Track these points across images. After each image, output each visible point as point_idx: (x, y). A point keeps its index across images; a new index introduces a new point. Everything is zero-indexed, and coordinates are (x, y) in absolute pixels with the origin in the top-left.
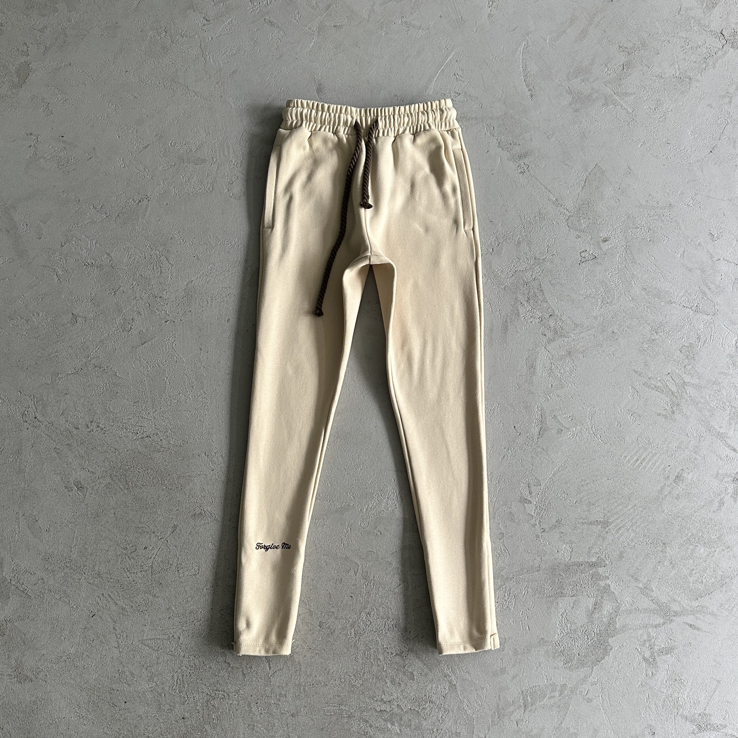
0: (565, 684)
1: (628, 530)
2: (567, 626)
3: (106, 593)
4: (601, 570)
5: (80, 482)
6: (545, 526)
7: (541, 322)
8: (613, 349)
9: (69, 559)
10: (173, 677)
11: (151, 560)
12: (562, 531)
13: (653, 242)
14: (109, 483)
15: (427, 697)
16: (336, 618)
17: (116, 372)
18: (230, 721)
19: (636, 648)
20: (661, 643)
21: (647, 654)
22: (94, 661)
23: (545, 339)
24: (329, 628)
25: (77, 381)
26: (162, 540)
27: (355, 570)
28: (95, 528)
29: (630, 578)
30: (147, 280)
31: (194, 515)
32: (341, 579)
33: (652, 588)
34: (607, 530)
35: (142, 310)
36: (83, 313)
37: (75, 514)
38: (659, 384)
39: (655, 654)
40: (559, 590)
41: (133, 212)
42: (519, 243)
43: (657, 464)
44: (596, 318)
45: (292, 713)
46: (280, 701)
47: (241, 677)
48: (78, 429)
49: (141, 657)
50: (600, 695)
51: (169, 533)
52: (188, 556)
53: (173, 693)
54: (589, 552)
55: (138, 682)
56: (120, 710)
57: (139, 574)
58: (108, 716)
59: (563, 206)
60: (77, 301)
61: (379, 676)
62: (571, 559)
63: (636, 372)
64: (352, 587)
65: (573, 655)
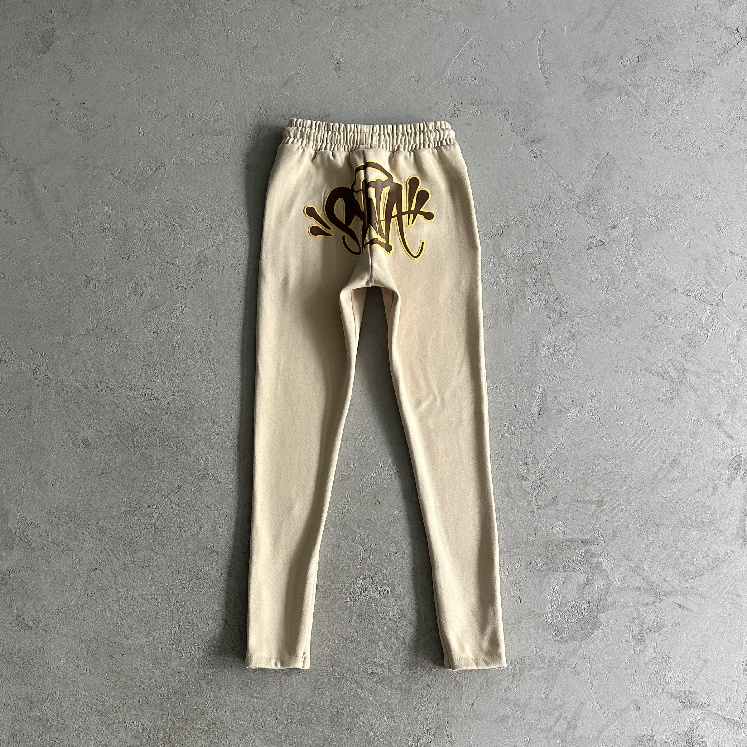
0: (554, 656)
1: (622, 510)
2: (558, 600)
3: (108, 548)
4: (593, 548)
5: (88, 439)
6: (540, 503)
7: (547, 305)
8: (616, 334)
9: (74, 514)
10: (171, 631)
11: (154, 519)
12: (557, 508)
13: (661, 231)
14: (116, 443)
15: (418, 662)
17: (127, 335)
19: (625, 625)
20: (649, 621)
21: (636, 632)
22: (94, 614)
23: (549, 321)
25: (88, 342)
27: (353, 537)
28: (101, 485)
29: (622, 557)
30: (160, 247)
31: (198, 477)
32: (339, 545)
33: (643, 567)
34: (601, 509)
35: (155, 276)
36: (96, 276)
37: (81, 470)
38: (660, 370)
39: (644, 632)
40: (552, 565)
41: (150, 180)
42: (529, 226)
43: (654, 448)
44: (601, 303)
48: (88, 388)
49: (140, 612)
50: (588, 669)
51: (173, 492)
52: (190, 516)
53: (170, 648)
54: (583, 530)
55: (136, 636)
56: (117, 662)
57: (142, 531)
58: (105, 667)
59: (573, 192)
60: (91, 264)
61: (372, 639)
62: (565, 536)
63: (638, 357)
64: (349, 553)
65: (563, 628)
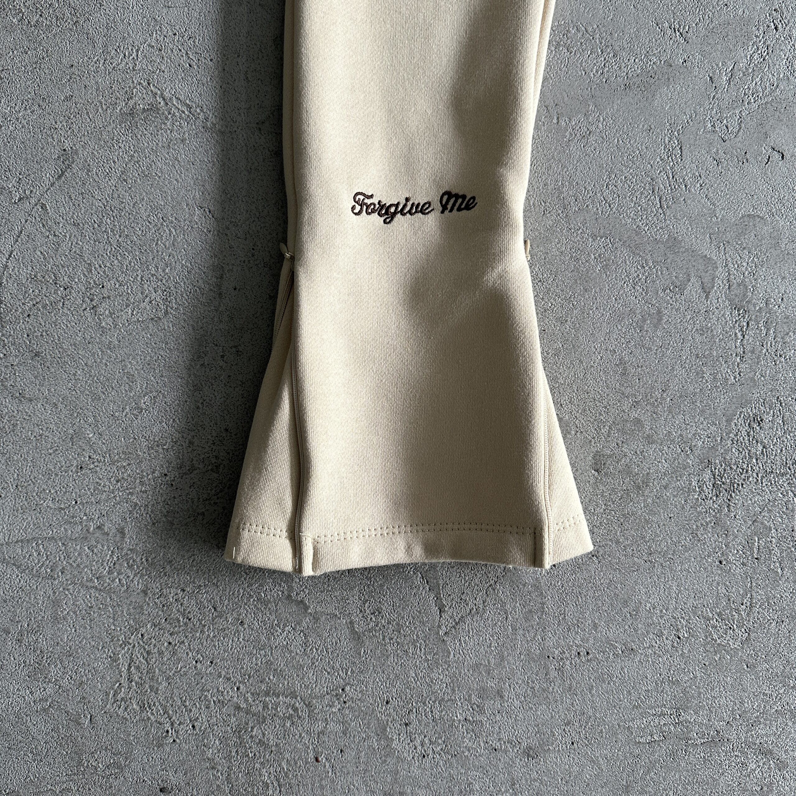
16: (649, 440)
18: (322, 787)
24: (627, 471)
26: (27, 205)
45: (524, 745)
46: (481, 711)
47: (346, 644)
